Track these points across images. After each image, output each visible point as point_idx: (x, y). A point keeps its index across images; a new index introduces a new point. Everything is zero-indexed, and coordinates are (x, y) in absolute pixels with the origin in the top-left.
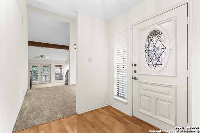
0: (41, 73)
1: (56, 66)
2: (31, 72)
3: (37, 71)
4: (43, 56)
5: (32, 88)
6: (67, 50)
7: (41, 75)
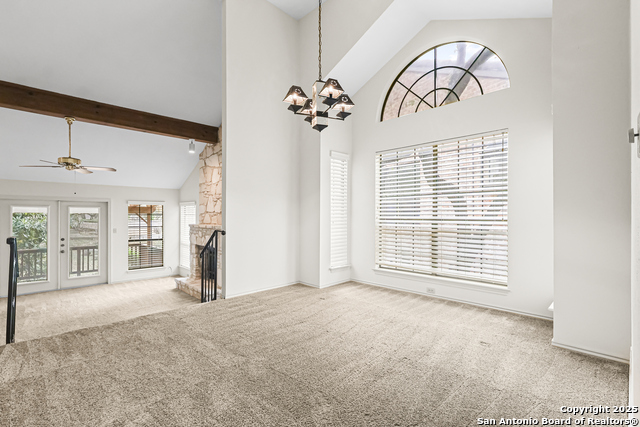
0: (60, 242)
1: (132, 209)
2: (10, 241)
3: (38, 233)
4: (78, 161)
5: (18, 339)
6: (190, 140)
7: (60, 248)
